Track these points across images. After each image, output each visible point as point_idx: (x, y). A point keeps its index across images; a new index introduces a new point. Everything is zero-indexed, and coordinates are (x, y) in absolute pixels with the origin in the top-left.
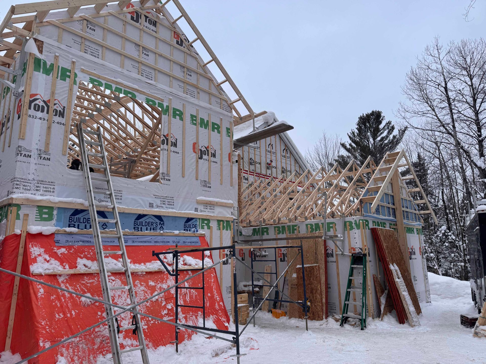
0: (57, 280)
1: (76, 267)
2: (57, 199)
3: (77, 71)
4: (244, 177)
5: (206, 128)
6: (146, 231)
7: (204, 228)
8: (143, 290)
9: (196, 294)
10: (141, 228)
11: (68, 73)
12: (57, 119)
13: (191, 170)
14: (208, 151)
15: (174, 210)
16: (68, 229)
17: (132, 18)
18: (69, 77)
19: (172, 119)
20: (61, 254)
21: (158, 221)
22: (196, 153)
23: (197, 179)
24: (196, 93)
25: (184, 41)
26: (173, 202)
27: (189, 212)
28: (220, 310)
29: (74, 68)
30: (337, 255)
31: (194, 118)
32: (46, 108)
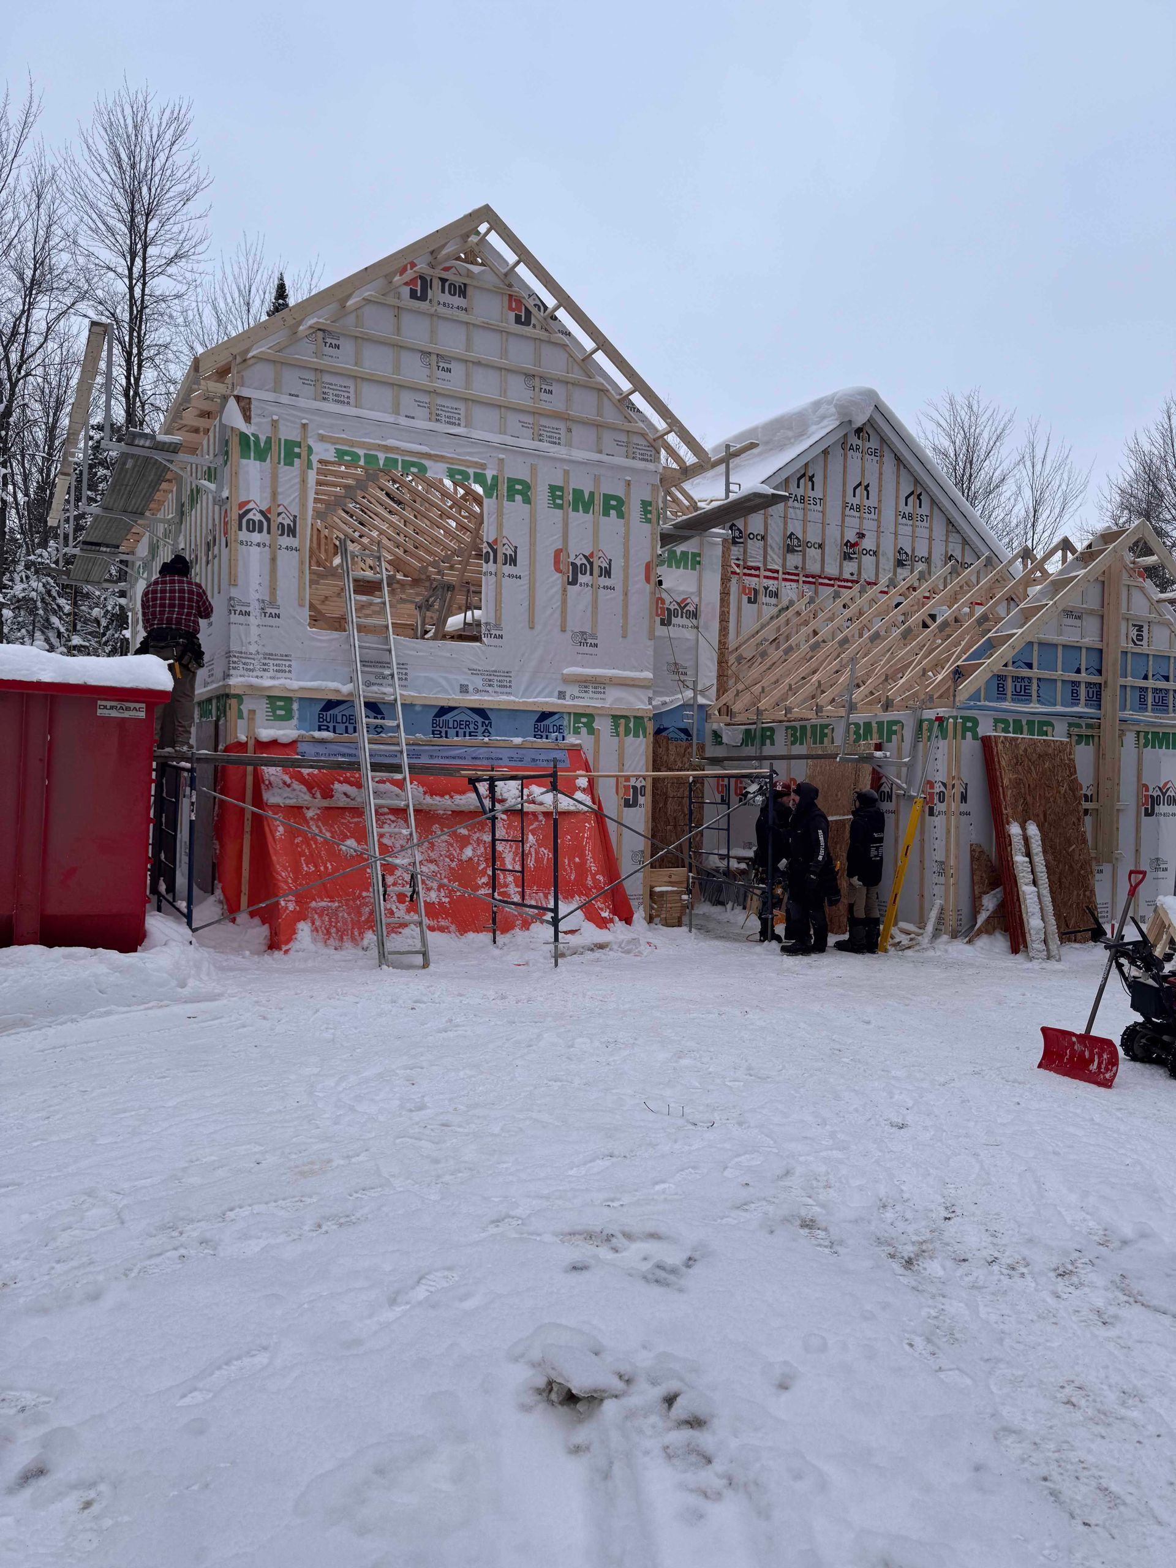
0: (304, 814)
1: (332, 796)
2: (295, 684)
3: (311, 442)
4: (766, 588)
5: (586, 511)
6: (455, 738)
7: (579, 733)
8: (446, 841)
9: (551, 856)
10: (446, 732)
11: (297, 450)
12: (285, 541)
13: (549, 612)
14: (591, 564)
15: (512, 698)
16: (317, 734)
17: (413, 295)
18: (299, 456)
19: (505, 503)
20: (308, 774)
21: (480, 720)
22: (561, 572)
23: (563, 630)
24: (563, 431)
25: (534, 310)
26: (510, 682)
27: (547, 701)
28: (595, 888)
29: (305, 437)
30: (898, 796)
31: (557, 493)
32: (265, 524)
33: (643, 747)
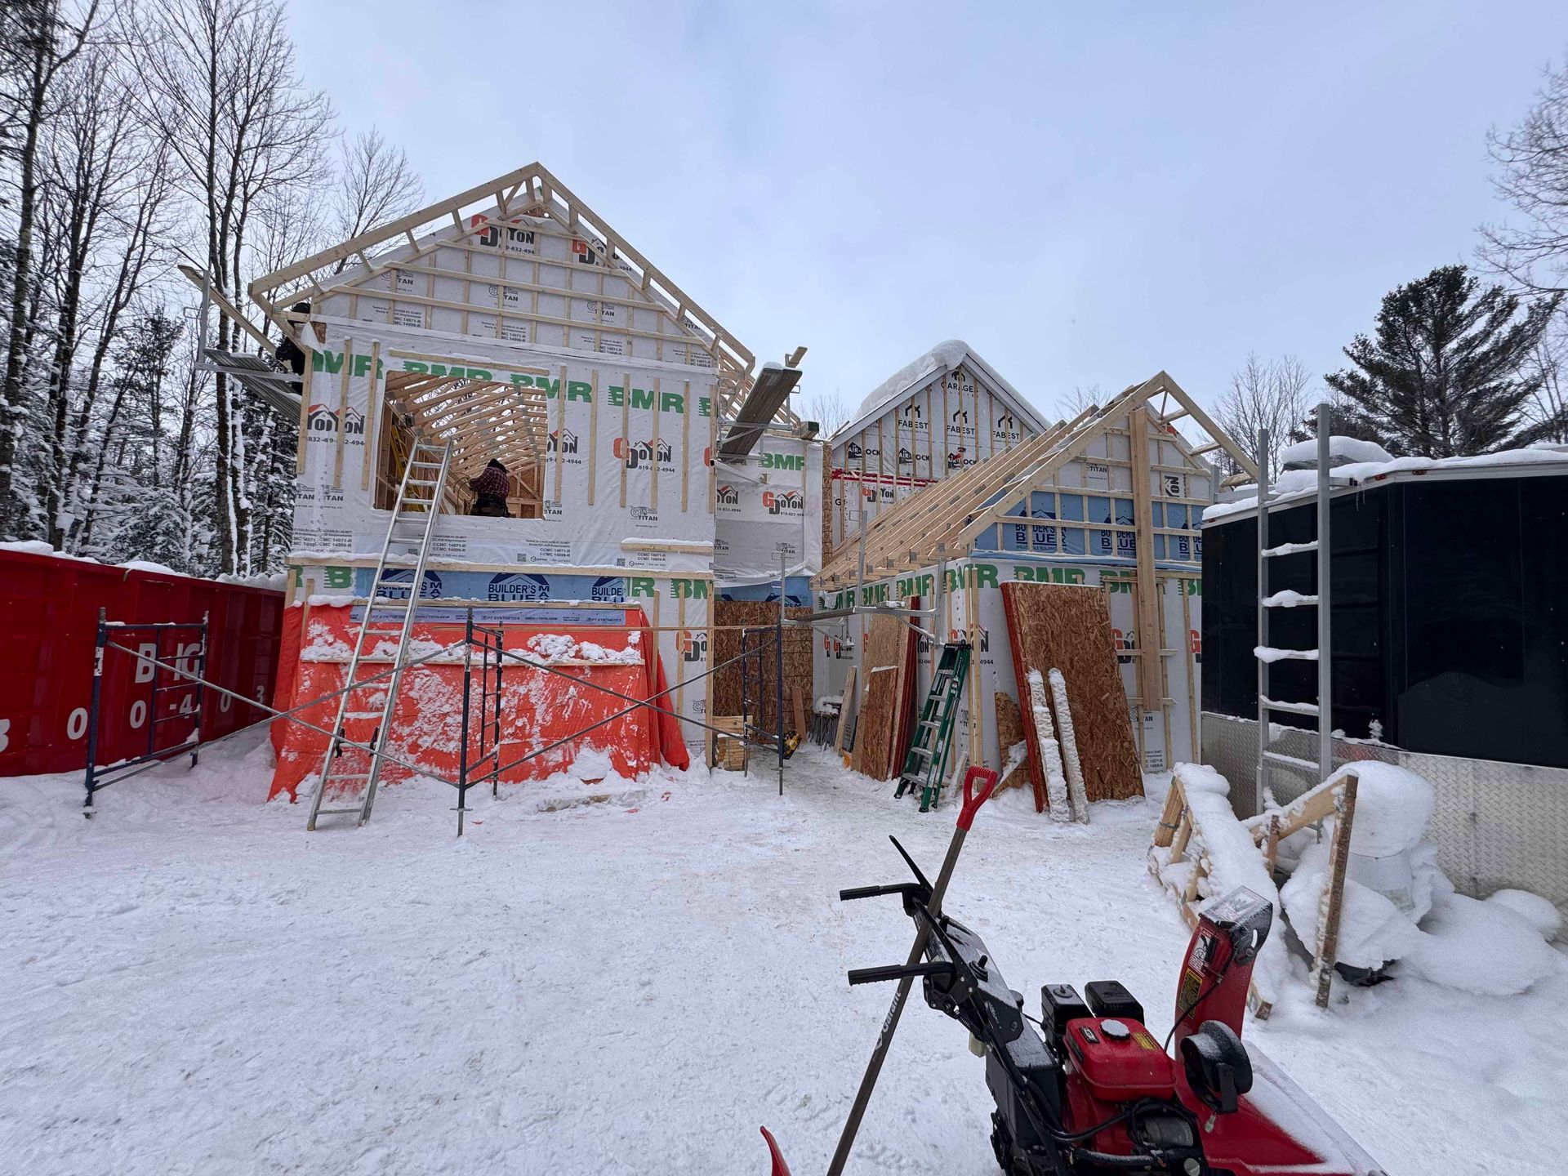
0: (339, 670)
1: (372, 653)
2: (353, 556)
3: (381, 357)
5: (646, 407)
6: (513, 601)
7: (638, 595)
9: (590, 706)
10: (503, 596)
11: (367, 363)
12: (352, 436)
13: (610, 490)
14: (651, 451)
15: (570, 565)
17: (484, 241)
18: (369, 368)
19: (567, 402)
20: (355, 634)
21: (537, 585)
22: (621, 457)
23: (623, 506)
24: (625, 344)
25: (598, 252)
26: (568, 551)
27: (608, 568)
29: (377, 353)
31: (618, 393)
32: (334, 423)
33: (705, 606)
